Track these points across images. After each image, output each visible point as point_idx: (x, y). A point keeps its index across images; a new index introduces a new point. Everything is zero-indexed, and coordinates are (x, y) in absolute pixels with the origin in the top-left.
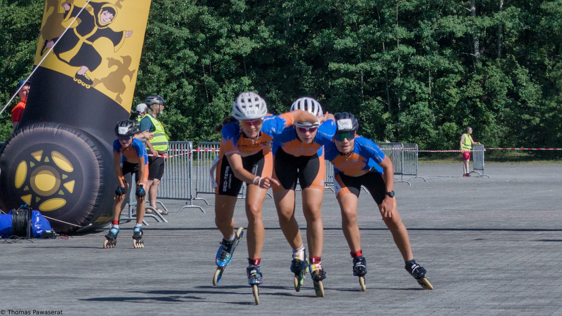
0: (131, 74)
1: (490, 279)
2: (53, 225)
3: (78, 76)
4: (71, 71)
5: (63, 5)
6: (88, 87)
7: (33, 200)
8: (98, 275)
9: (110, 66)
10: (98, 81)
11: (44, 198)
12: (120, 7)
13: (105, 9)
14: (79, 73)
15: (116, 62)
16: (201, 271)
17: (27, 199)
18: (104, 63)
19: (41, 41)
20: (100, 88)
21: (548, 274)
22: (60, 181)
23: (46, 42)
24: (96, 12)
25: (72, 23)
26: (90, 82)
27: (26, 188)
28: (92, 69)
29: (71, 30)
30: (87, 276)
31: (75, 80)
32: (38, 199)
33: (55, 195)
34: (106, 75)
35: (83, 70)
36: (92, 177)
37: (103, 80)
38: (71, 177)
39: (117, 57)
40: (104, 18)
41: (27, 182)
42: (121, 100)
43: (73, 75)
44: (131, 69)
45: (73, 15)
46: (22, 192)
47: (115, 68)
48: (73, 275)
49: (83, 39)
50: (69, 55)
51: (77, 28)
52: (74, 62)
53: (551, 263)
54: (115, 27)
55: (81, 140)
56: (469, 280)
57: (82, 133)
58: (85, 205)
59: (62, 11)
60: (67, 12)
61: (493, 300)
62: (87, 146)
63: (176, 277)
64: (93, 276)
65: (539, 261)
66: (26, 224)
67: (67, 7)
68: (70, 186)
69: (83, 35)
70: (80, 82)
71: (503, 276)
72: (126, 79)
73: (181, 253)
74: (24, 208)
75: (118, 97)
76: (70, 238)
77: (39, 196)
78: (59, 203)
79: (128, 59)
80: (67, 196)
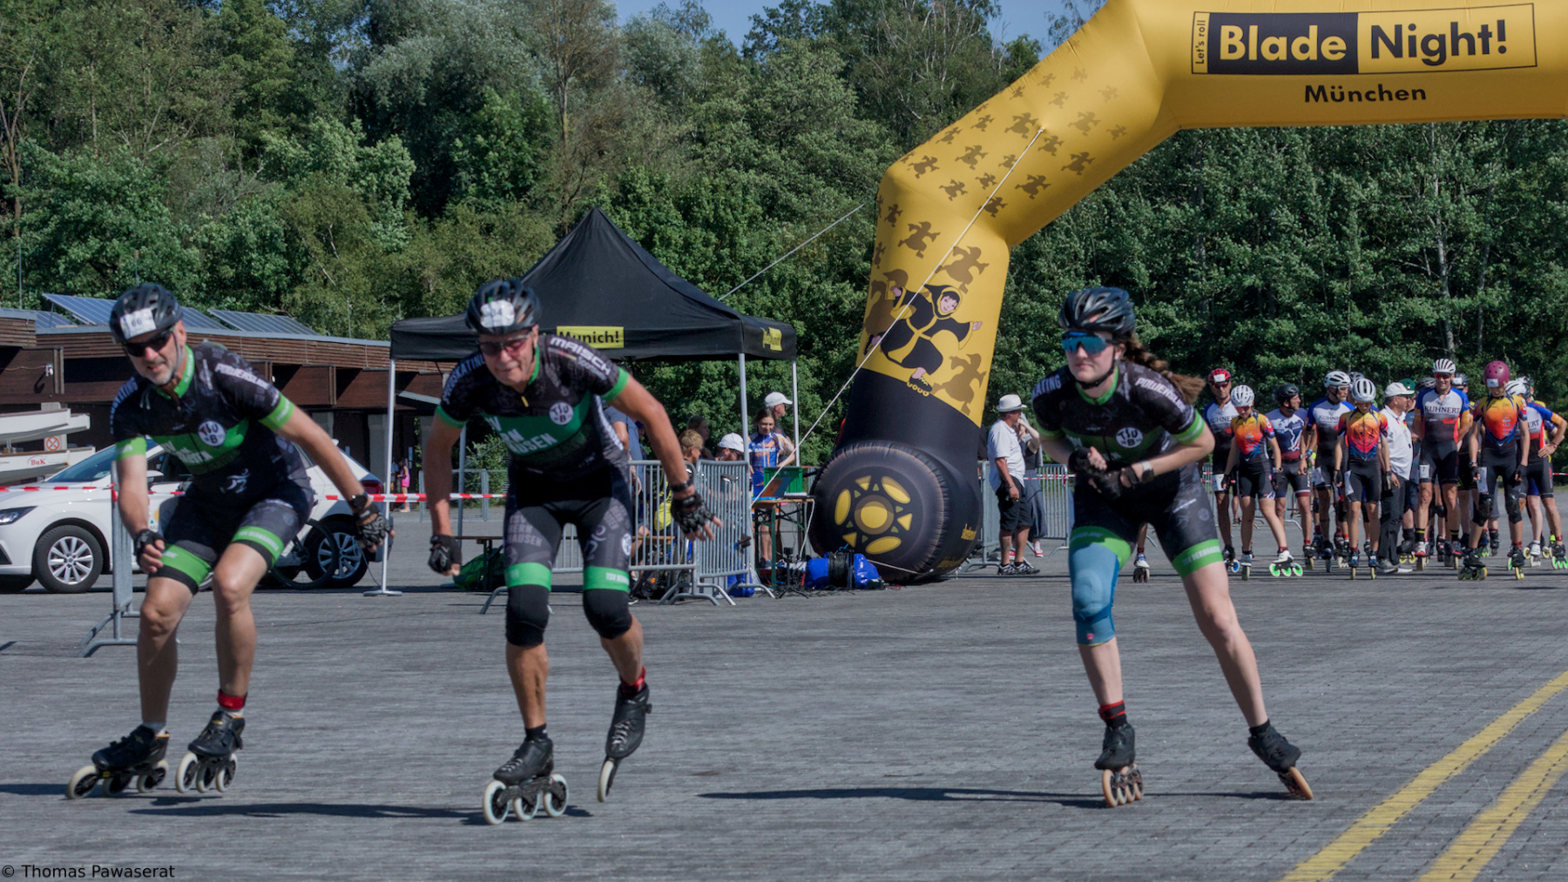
0: (980, 378)
1: (1427, 636)
2: (882, 572)
3: (913, 380)
4: (904, 375)
5: (892, 289)
6: (926, 394)
7: (859, 539)
8: (928, 635)
9: (953, 368)
10: (938, 387)
11: (874, 537)
12: (966, 291)
13: (946, 294)
14: (915, 377)
15: (963, 362)
16: (1060, 628)
17: (851, 538)
18: (946, 363)
19: (863, 335)
20: (942, 395)
21: (1501, 629)
22: (892, 515)
23: (871, 337)
24: (935, 299)
25: (904, 312)
26: (928, 388)
27: (850, 525)
28: (930, 371)
29: (902, 321)
30: (913, 635)
31: (909, 385)
32: (865, 539)
33: (887, 533)
34: (948, 379)
35: (919, 373)
36: (934, 509)
37: (945, 385)
38: (907, 509)
39: (963, 356)
40: (945, 305)
41: (851, 516)
42: (968, 411)
43: (906, 380)
44: (980, 370)
45: (905, 302)
46: (844, 529)
47: (960, 370)
48: (895, 635)
49: (918, 333)
50: (901, 353)
51: (911, 318)
52: (908, 363)
53: (1509, 616)
54: (960, 317)
55: (919, 462)
56: (1398, 637)
57: (919, 454)
58: (925, 546)
59: (891, 296)
60: (898, 298)
61: (1423, 661)
62: (928, 470)
63: (1026, 636)
64: (920, 635)
65: (1496, 613)
66: (846, 570)
67: (898, 293)
68: (906, 521)
69: (918, 328)
70: (915, 387)
71: (1443, 632)
72: (974, 384)
73: (1040, 606)
74: (844, 551)
75: (965, 407)
76: (903, 588)
77: (866, 535)
78: (892, 543)
79: (976, 359)
80: (901, 533)
